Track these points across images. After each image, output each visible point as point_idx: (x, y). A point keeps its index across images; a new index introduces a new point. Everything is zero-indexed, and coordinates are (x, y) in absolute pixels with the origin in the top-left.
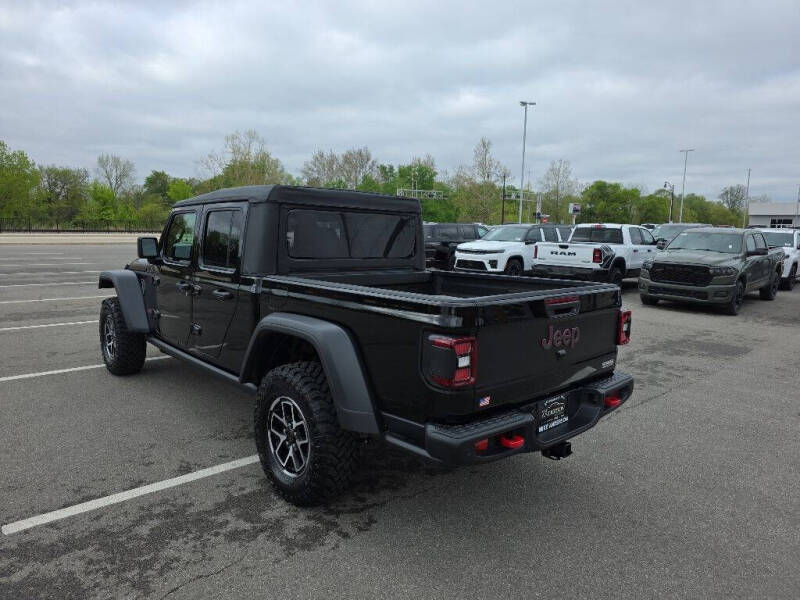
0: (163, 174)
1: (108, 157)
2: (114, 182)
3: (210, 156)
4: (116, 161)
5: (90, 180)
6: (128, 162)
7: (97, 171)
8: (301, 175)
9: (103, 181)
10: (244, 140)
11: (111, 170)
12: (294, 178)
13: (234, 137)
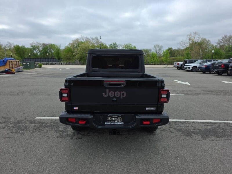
0: (171, 48)
1: (156, 45)
2: (157, 51)
3: (182, 42)
4: (158, 46)
5: (152, 51)
6: (161, 46)
7: (153, 49)
8: (217, 44)
9: (155, 51)
10: (193, 35)
11: (157, 48)
12: (214, 45)
13: (190, 35)
